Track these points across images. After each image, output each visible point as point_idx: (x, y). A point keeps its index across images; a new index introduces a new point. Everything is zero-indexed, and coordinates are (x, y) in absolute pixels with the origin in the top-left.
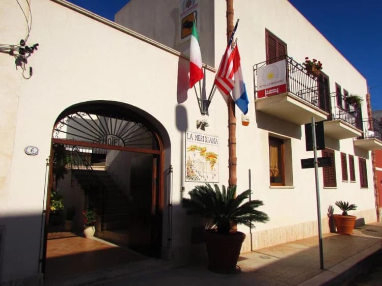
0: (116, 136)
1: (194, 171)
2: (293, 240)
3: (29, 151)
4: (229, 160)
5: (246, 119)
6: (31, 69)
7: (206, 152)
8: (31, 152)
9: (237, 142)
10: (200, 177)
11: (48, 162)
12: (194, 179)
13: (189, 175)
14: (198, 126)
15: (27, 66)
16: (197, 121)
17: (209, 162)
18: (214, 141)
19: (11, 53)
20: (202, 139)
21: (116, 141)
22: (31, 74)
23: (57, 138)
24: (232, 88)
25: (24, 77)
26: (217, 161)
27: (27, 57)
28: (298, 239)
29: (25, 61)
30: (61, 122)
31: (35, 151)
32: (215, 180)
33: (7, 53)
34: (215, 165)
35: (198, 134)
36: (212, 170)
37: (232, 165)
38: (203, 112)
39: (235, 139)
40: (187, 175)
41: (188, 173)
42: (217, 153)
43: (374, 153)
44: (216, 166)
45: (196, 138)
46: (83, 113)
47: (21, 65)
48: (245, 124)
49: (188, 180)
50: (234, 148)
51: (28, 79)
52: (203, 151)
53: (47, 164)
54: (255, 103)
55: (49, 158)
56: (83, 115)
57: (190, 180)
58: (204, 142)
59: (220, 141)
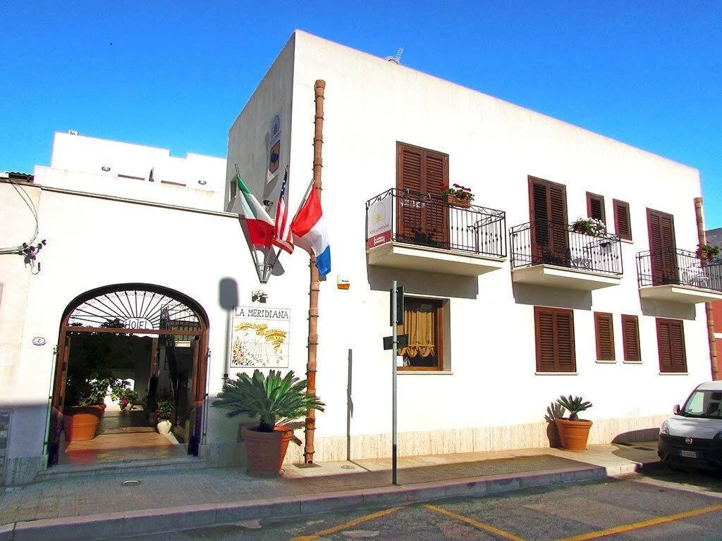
1: (245, 354)
2: (446, 452)
3: (36, 341)
4: (309, 338)
5: (343, 281)
6: (39, 263)
7: (266, 330)
8: (39, 342)
10: (253, 362)
11: (56, 351)
12: (244, 364)
13: (236, 359)
14: (254, 298)
15: (36, 263)
16: (253, 292)
17: (272, 342)
18: (282, 315)
19: (20, 253)
20: (261, 314)
21: (142, 324)
22: (39, 270)
25: (32, 273)
26: (286, 340)
27: (36, 254)
28: (458, 451)
29: (34, 258)
30: (77, 309)
31: (42, 341)
32: (283, 363)
33: (17, 253)
34: (282, 345)
35: (253, 309)
36: (276, 352)
37: (312, 345)
38: (262, 280)
40: (232, 359)
41: (235, 357)
42: (284, 330)
43: (711, 307)
44: (283, 347)
45: (251, 314)
47: (29, 262)
48: (344, 286)
49: (235, 366)
50: (315, 323)
51: (37, 274)
52: (260, 330)
54: (367, 254)
57: (238, 365)
58: (264, 318)
59: (292, 314)
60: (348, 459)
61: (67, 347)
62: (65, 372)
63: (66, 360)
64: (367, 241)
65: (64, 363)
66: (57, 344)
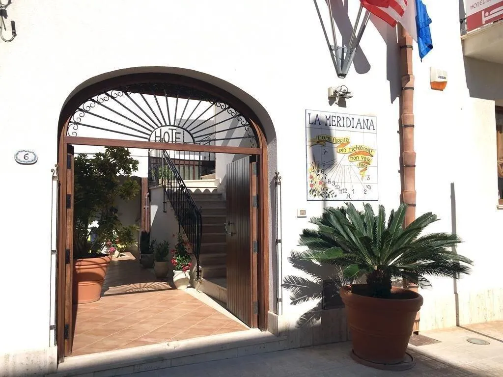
0: (174, 126)
1: (326, 181)
3: (21, 157)
4: (401, 159)
5: (440, 77)
6: (13, 24)
7: (348, 146)
8: (27, 160)
9: (417, 122)
10: (337, 192)
11: (55, 175)
12: (325, 195)
13: (314, 188)
14: (332, 100)
15: (8, 21)
16: (329, 90)
17: (356, 163)
18: (367, 125)
20: (341, 123)
21: (178, 135)
22: (14, 34)
23: (74, 135)
24: (401, 12)
25: (3, 39)
26: (374, 160)
27: (6, 6)
30: (81, 110)
31: (31, 157)
32: (371, 195)
34: (369, 168)
35: (332, 114)
36: (362, 178)
37: (406, 166)
38: (341, 72)
39: (413, 117)
40: (309, 188)
41: (311, 186)
42: (372, 147)
44: (371, 170)
46: (117, 92)
48: (438, 86)
49: (312, 198)
50: (409, 136)
51: (10, 41)
52: (343, 144)
53: (53, 178)
54: (463, 41)
55: (55, 168)
56: (118, 95)
57: (317, 198)
58: (345, 128)
59: (379, 123)
60: (458, 325)
61: (69, 171)
62: (71, 210)
63: (70, 192)
64: (462, 22)
65: (68, 196)
66: (56, 163)
